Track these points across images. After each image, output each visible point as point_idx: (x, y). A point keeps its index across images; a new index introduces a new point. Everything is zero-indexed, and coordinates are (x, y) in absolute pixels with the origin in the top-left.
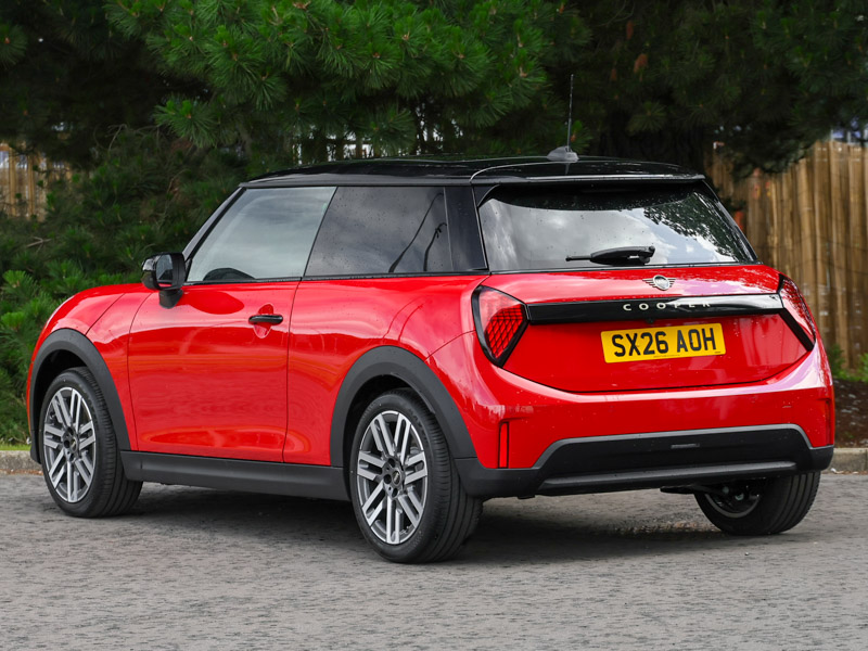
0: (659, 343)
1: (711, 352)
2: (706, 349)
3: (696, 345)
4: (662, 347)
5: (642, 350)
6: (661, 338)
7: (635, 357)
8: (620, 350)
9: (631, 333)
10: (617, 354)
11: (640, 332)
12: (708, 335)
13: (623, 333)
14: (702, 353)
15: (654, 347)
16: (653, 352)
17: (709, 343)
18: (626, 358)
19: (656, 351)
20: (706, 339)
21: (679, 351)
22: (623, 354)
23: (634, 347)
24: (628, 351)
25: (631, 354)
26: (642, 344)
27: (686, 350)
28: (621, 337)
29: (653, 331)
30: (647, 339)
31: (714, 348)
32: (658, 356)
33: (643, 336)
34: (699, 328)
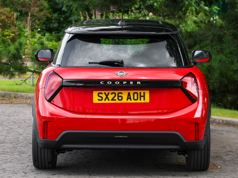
0: (118, 97)
1: (142, 101)
2: (140, 100)
3: (136, 98)
4: (120, 98)
5: (110, 99)
6: (120, 95)
7: (107, 101)
8: (101, 99)
9: (107, 92)
10: (99, 100)
11: (111, 92)
12: (142, 95)
13: (103, 92)
14: (138, 101)
15: (116, 98)
16: (115, 100)
17: (142, 98)
18: (103, 102)
19: (117, 100)
20: (141, 96)
21: (127, 100)
22: (102, 100)
23: (107, 98)
24: (104, 99)
25: (105, 100)
26: (111, 97)
27: (131, 100)
28: (102, 94)
29: (117, 92)
30: (114, 95)
31: (144, 100)
32: (117, 101)
33: (112, 94)
34: (138, 92)
